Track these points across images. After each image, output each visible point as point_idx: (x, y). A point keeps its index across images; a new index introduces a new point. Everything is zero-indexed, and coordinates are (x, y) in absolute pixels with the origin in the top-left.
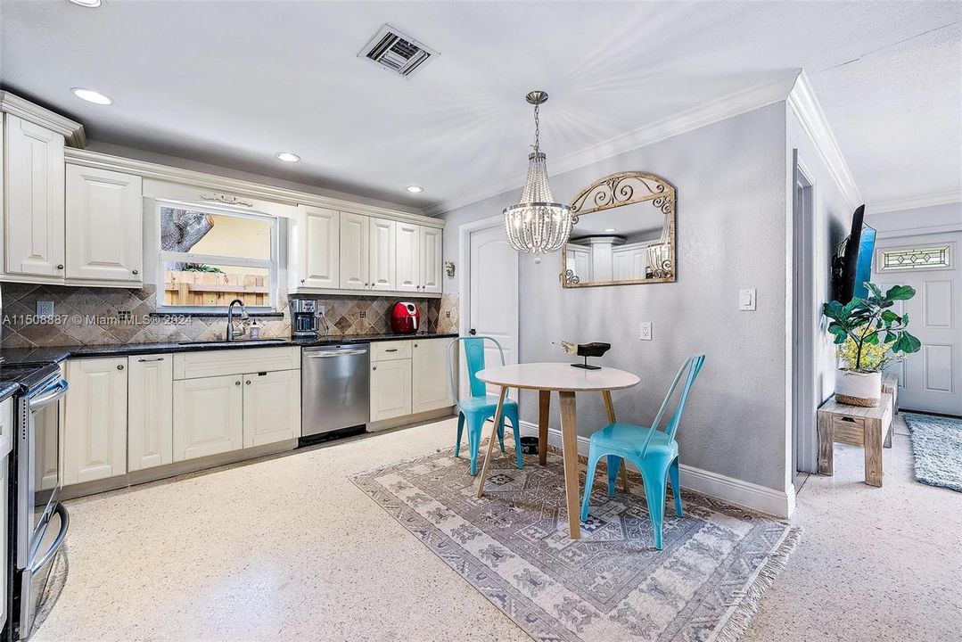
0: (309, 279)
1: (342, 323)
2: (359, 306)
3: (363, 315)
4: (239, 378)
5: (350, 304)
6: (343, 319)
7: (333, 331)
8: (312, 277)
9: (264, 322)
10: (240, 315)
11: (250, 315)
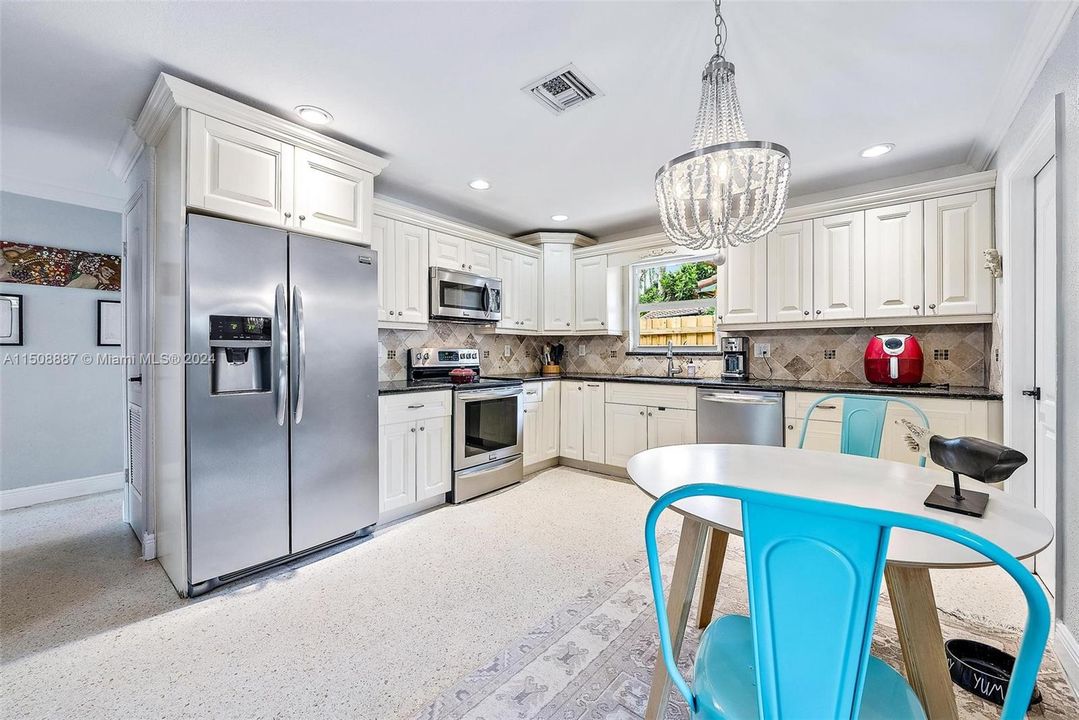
0: (729, 315)
1: (795, 365)
2: (822, 343)
3: (831, 355)
4: (644, 409)
5: (809, 340)
6: (797, 359)
7: (781, 374)
8: (733, 311)
9: (704, 361)
10: (666, 354)
11: (674, 355)
